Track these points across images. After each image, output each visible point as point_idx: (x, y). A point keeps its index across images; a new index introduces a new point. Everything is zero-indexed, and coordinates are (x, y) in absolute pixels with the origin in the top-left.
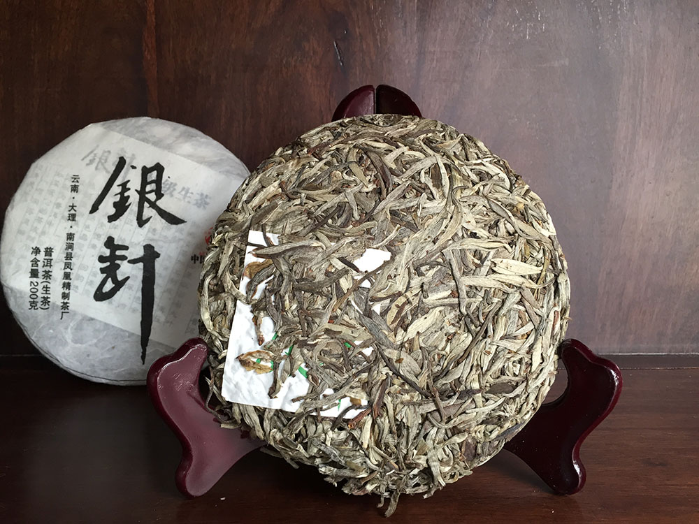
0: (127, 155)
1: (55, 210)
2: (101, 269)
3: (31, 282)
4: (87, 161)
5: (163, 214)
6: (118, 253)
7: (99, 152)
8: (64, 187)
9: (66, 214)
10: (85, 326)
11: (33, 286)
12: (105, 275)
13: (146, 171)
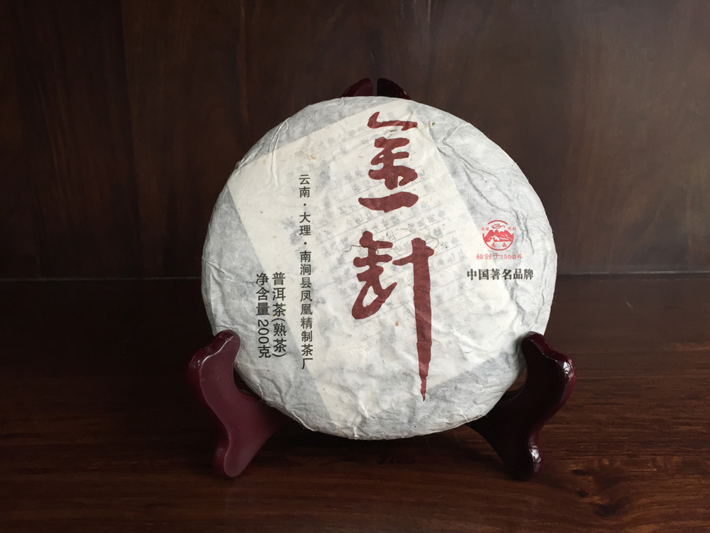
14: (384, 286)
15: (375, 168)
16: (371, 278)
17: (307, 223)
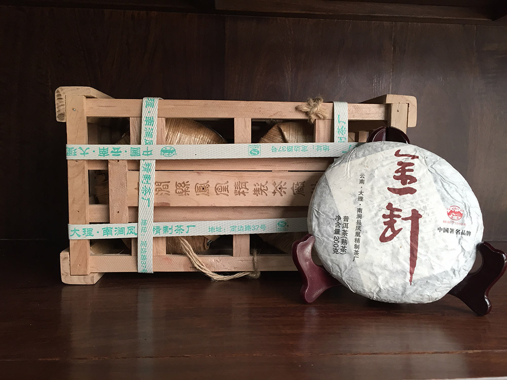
14: (396, 229)
15: (397, 175)
16: (390, 224)
17: (362, 196)
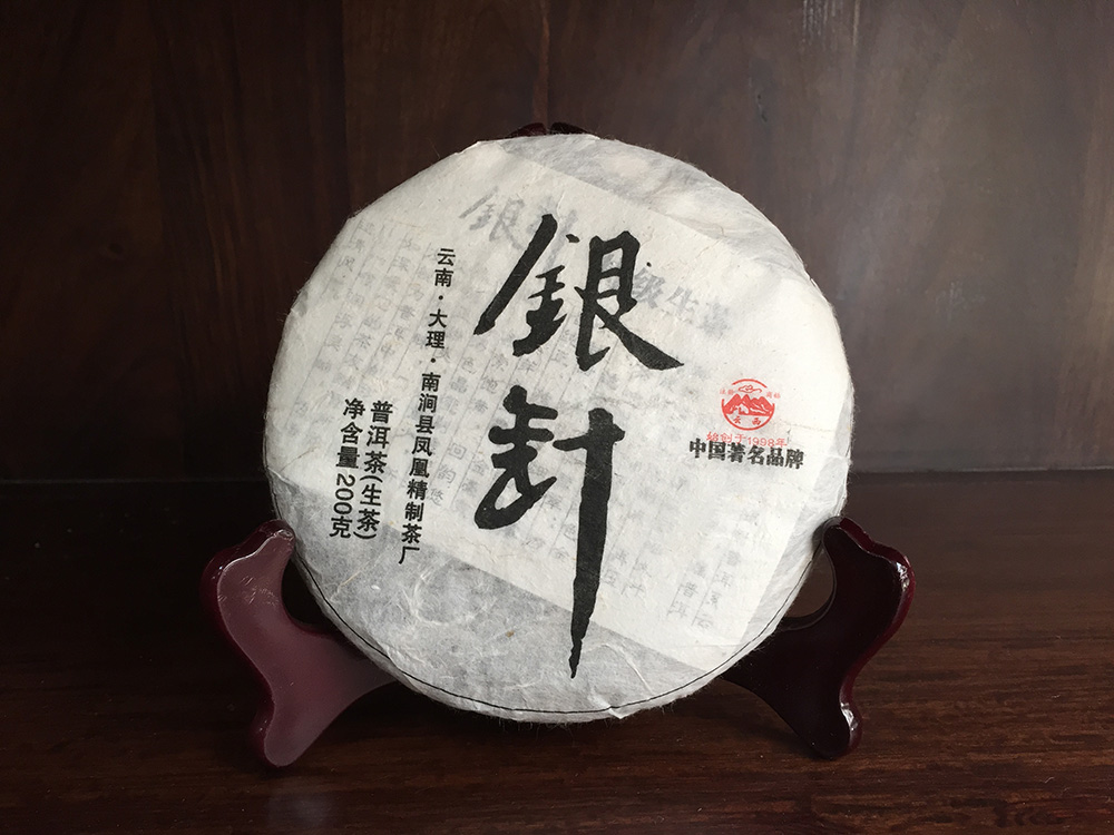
0: (559, 212)
1: (401, 322)
2: (494, 457)
3: (340, 475)
4: (472, 218)
5: (634, 344)
6: (534, 423)
7: (499, 202)
8: (421, 272)
9: (424, 332)
10: (452, 581)
11: (342, 485)
12: (503, 470)
13: (598, 248)
